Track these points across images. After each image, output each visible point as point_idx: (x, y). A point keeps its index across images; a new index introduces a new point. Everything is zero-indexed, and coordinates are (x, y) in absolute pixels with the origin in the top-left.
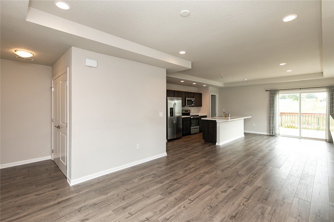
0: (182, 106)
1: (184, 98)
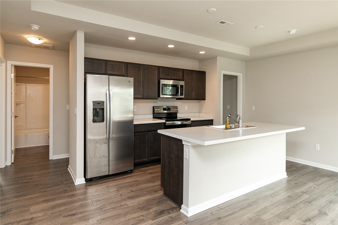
0: (135, 98)
1: (156, 81)
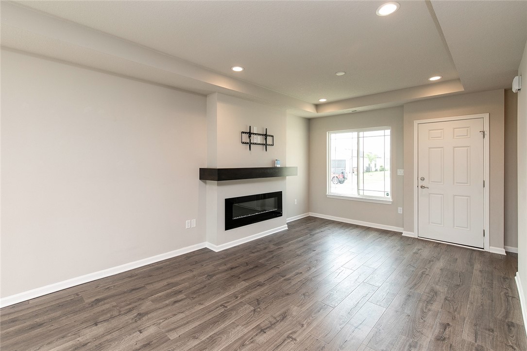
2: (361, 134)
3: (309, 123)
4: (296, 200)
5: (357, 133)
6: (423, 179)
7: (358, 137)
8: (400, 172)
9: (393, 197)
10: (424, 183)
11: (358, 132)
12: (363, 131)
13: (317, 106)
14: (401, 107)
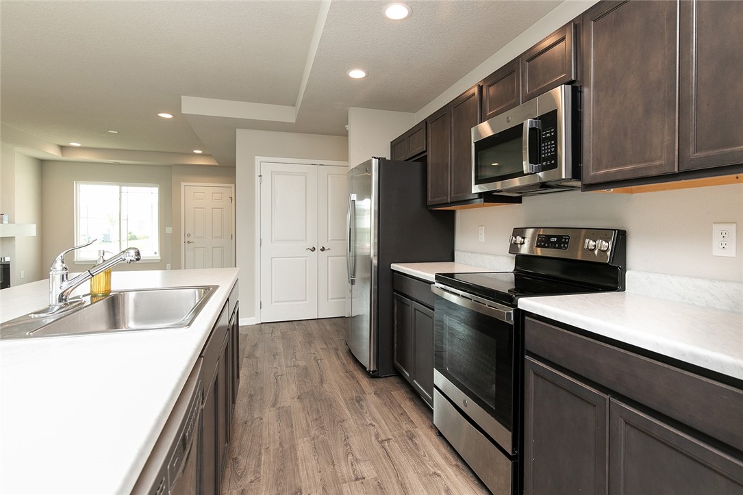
2: (124, 189)
3: (42, 165)
4: (22, 272)
5: (118, 187)
6: (189, 235)
7: (120, 192)
8: (169, 230)
9: (161, 256)
10: (190, 239)
11: (121, 186)
12: (127, 186)
13: (62, 148)
14: (170, 166)
